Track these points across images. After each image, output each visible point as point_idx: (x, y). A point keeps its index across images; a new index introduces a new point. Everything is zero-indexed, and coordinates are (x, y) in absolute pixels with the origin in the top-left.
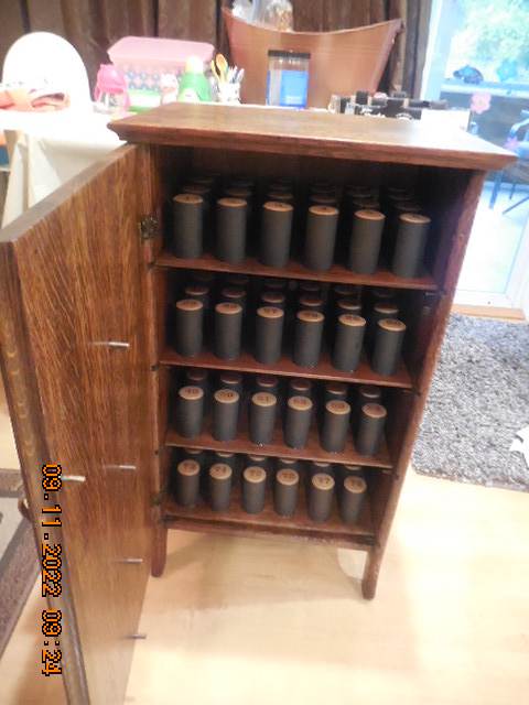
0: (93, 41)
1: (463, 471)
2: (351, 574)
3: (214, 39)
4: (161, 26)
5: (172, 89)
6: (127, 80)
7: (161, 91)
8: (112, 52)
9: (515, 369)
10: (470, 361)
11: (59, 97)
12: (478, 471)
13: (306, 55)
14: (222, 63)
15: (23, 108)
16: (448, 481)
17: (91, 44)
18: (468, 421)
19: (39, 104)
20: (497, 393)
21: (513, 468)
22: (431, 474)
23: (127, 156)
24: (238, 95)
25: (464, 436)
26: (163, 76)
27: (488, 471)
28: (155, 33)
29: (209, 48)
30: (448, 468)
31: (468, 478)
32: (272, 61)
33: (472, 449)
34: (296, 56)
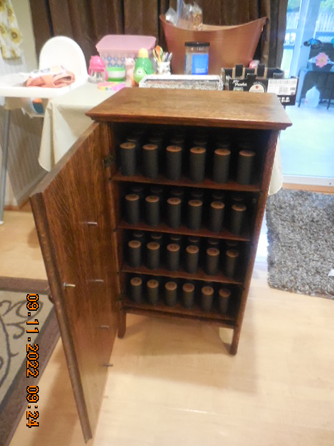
0: (88, 37)
1: (298, 287)
3: (156, 34)
4: (126, 27)
5: (131, 67)
6: (106, 62)
7: (125, 67)
8: (99, 46)
10: (312, 221)
11: (69, 78)
12: (307, 287)
13: (207, 44)
14: (160, 50)
15: (50, 86)
16: (288, 293)
17: (87, 39)
18: (305, 257)
19: (58, 83)
20: (326, 241)
21: (329, 286)
22: (278, 288)
23: (94, 131)
24: (169, 68)
25: (302, 266)
26: (126, 59)
27: (313, 287)
28: (123, 32)
29: (153, 40)
30: (289, 285)
31: (300, 291)
32: (187, 49)
33: (305, 274)
34: (201, 45)
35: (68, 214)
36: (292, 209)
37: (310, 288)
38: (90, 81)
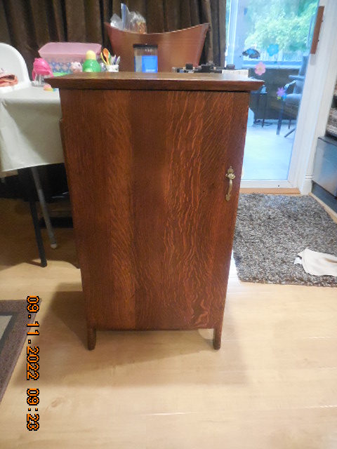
0: (28, 46)
1: (268, 277)
2: (206, 338)
3: (101, 41)
4: (69, 35)
6: (51, 67)
8: (41, 52)
9: (296, 220)
10: (269, 218)
11: (11, 77)
12: (277, 277)
13: (155, 46)
14: (108, 55)
16: (260, 284)
17: (27, 49)
18: (269, 250)
20: (286, 234)
21: (296, 273)
22: (249, 281)
25: (268, 259)
26: (72, 63)
27: (282, 276)
28: (66, 40)
29: (98, 46)
30: (259, 276)
31: (271, 280)
33: (272, 265)
36: (249, 210)
37: (280, 277)
38: (33, 85)
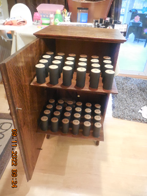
0: (33, 5)
1: (125, 117)
5: (53, 18)
6: (41, 16)
7: (50, 19)
8: (38, 8)
9: (143, 92)
10: (131, 90)
11: (24, 22)
12: (129, 117)
13: (87, 9)
14: (66, 11)
15: (15, 25)
16: (121, 119)
17: (32, 6)
18: (128, 105)
19: (19, 24)
20: (137, 98)
21: (138, 117)
22: (117, 118)
24: (70, 20)
25: (127, 109)
26: (50, 15)
28: (49, 3)
29: (63, 6)
30: (121, 116)
31: (126, 119)
32: (78, 10)
33: (128, 112)
34: (84, 9)
35: (20, 76)
36: (123, 85)
37: (130, 117)
38: (33, 24)
